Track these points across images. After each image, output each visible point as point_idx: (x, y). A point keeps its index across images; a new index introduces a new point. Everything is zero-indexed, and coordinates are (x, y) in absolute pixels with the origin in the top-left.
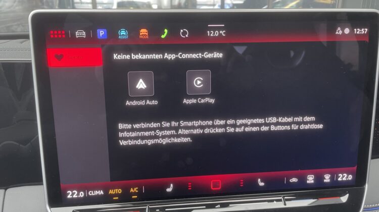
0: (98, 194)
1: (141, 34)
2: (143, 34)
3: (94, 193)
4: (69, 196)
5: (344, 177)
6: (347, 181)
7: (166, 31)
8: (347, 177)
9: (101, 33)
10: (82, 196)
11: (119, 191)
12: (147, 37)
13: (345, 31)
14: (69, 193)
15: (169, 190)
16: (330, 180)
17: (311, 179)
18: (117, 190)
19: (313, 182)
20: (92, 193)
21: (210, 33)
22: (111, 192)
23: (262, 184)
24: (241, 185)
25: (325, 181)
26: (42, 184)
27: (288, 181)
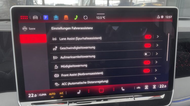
0: (44, 95)
1: (65, 18)
2: (66, 18)
3: (42, 95)
4: (29, 97)
5: (162, 86)
6: (164, 88)
7: (77, 16)
8: (164, 86)
9: (46, 17)
10: (36, 96)
11: (54, 94)
12: (68, 19)
13: (161, 17)
14: (29, 95)
15: (79, 93)
16: (156, 88)
17: (146, 87)
18: (53, 93)
19: (148, 88)
20: (41, 95)
21: (98, 18)
22: (50, 94)
23: (123, 90)
24: (113, 91)
25: (153, 88)
26: (16, 91)
27: (136, 88)
